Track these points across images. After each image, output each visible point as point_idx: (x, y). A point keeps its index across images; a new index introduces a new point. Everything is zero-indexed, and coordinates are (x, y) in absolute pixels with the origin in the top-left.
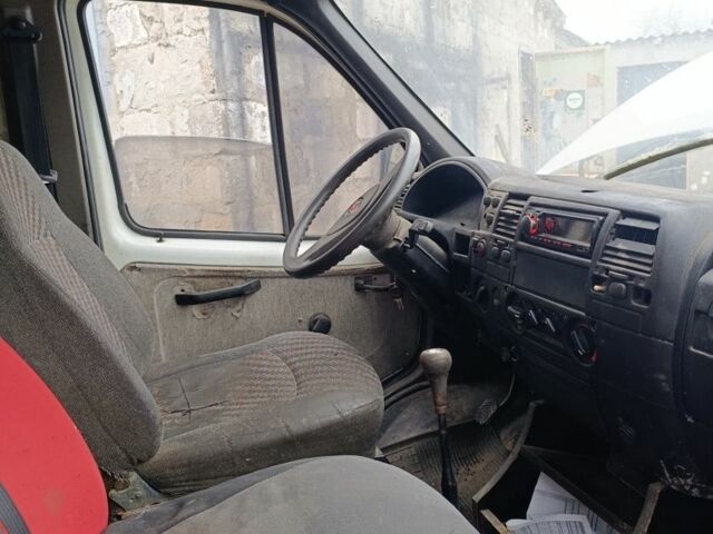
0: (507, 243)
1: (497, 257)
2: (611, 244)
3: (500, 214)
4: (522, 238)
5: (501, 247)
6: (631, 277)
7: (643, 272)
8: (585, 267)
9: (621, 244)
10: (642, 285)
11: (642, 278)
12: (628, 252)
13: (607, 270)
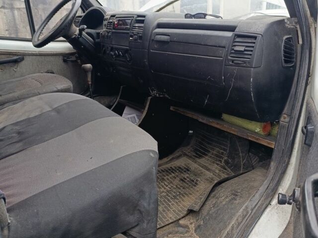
0: (110, 31)
1: (107, 36)
2: (134, 25)
3: (108, 22)
4: (114, 29)
5: (108, 33)
6: (138, 33)
7: (141, 31)
8: (128, 33)
9: (137, 25)
10: (140, 35)
11: (140, 33)
12: (138, 27)
13: (133, 33)
